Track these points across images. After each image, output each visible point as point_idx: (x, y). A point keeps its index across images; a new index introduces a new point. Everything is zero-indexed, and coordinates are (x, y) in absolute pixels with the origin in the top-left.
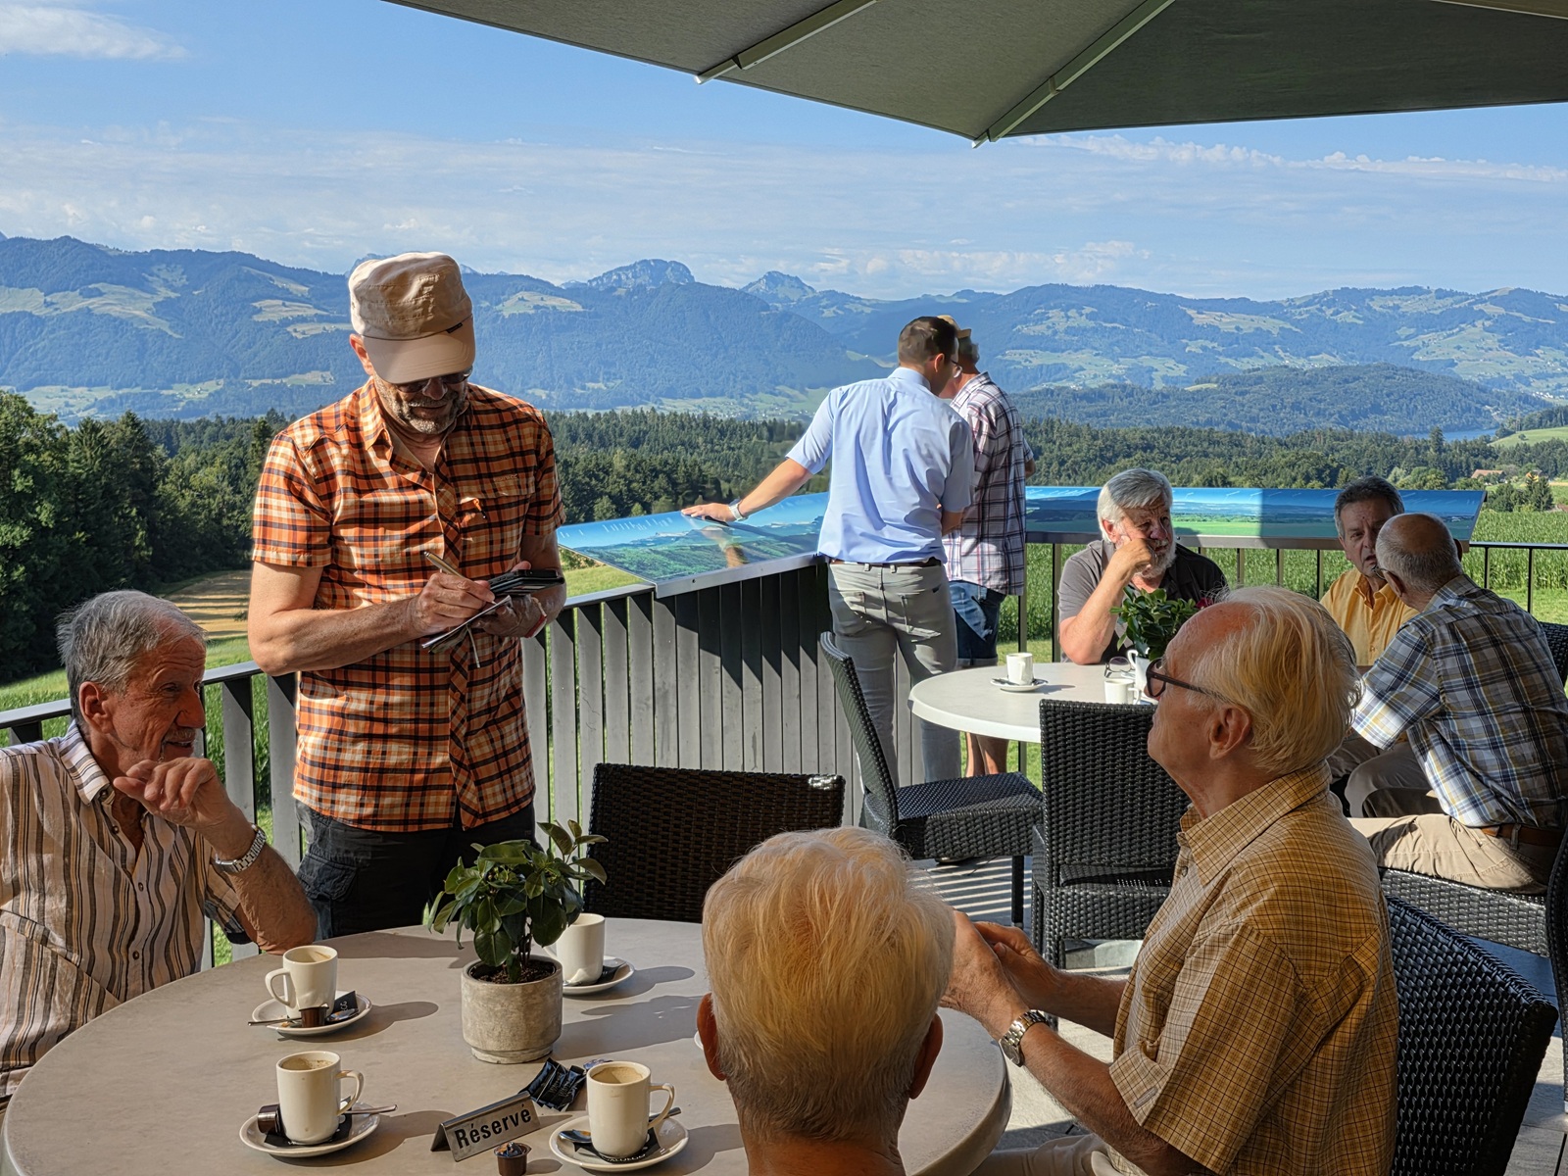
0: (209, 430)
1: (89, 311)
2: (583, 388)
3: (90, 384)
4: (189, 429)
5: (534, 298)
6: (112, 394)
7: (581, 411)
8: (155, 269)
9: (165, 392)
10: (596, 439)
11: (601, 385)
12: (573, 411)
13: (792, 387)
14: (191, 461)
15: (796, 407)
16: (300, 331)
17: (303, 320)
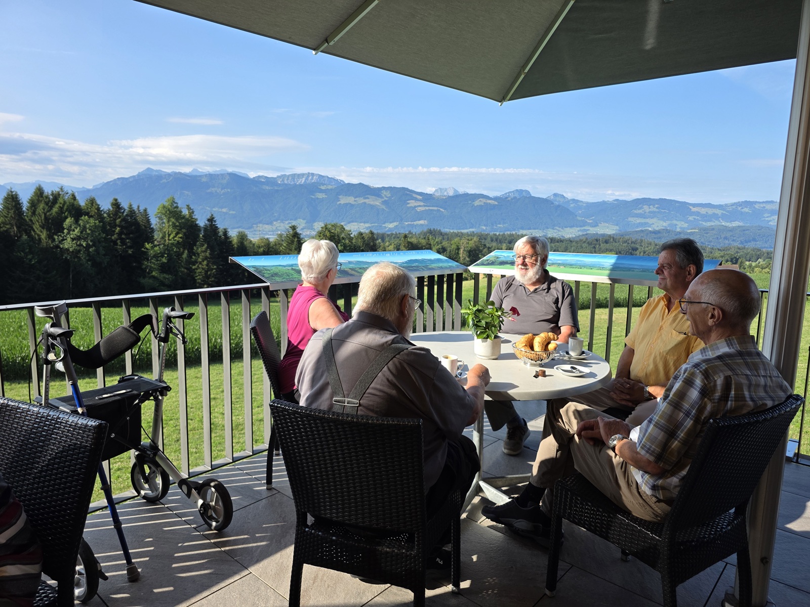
0: (393, 236)
1: (365, 203)
2: (496, 226)
3: (365, 223)
4: (388, 235)
5: (484, 200)
6: (370, 225)
7: (495, 233)
8: (382, 192)
9: (383, 225)
10: (498, 241)
11: (501, 226)
12: (493, 233)
13: (559, 227)
14: (387, 244)
15: (560, 233)
16: (419, 209)
17: (420, 206)
